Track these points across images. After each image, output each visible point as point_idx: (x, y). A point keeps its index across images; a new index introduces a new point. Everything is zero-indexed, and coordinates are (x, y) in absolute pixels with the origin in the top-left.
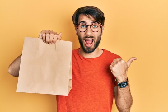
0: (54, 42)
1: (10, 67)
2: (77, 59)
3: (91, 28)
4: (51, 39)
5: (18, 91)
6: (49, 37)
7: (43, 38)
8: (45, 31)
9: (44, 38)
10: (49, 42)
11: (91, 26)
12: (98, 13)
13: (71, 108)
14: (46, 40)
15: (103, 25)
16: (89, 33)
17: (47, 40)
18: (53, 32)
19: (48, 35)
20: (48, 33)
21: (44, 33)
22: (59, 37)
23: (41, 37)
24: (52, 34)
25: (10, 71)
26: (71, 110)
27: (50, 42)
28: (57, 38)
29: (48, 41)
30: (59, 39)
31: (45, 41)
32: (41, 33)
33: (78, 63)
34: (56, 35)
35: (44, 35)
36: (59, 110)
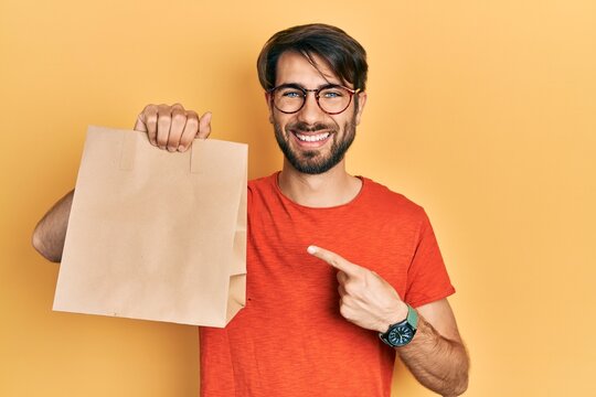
0: (184, 145)
1: (39, 230)
2: (271, 209)
3: (317, 99)
4: (176, 132)
5: (58, 306)
6: (170, 128)
7: (147, 132)
8: (158, 107)
9: (152, 129)
10: (168, 145)
11: (317, 92)
12: (342, 48)
13: (250, 380)
14: (160, 137)
15: (363, 89)
16: (312, 117)
17: (163, 136)
18: (181, 111)
19: (165, 119)
20: (165, 114)
21: (151, 114)
22: (203, 125)
23: (141, 127)
24: (178, 117)
25: (37, 241)
26: (249, 385)
27: (174, 145)
28: (194, 131)
29: (165, 139)
30: (202, 135)
31: (155, 139)
32: (143, 112)
33: (274, 225)
34: (192, 121)
35: (152, 120)
36: (208, 387)
